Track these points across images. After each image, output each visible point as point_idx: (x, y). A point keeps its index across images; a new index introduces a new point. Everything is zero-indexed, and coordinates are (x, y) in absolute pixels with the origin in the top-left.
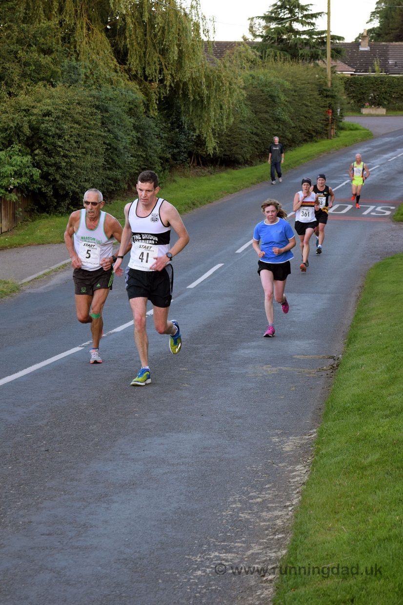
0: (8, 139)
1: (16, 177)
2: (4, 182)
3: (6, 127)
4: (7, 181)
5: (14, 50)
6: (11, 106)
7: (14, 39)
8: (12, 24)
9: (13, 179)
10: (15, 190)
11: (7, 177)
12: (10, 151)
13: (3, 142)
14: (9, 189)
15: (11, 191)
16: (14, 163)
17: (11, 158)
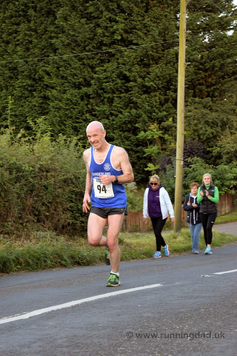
0: (230, 159)
1: (235, 180)
2: (227, 183)
3: (229, 151)
4: (229, 182)
5: (234, 108)
6: (232, 140)
7: (234, 103)
8: (232, 94)
9: (233, 181)
10: (233, 188)
11: (230, 180)
12: (231, 165)
13: (227, 160)
14: (230, 187)
15: (231, 189)
16: (233, 172)
17: (231, 169)
